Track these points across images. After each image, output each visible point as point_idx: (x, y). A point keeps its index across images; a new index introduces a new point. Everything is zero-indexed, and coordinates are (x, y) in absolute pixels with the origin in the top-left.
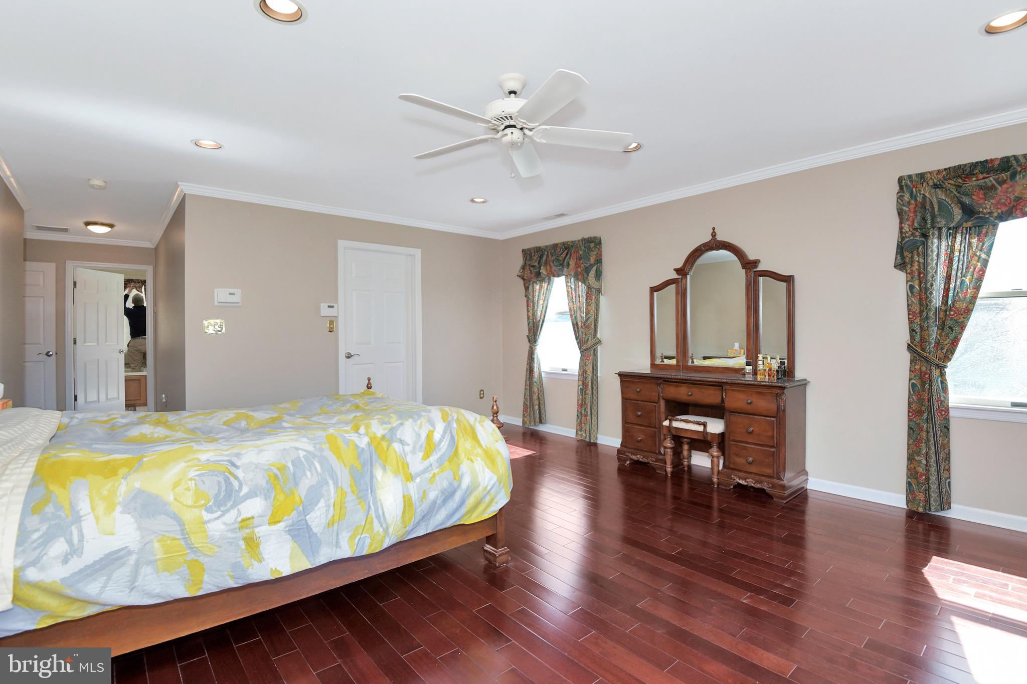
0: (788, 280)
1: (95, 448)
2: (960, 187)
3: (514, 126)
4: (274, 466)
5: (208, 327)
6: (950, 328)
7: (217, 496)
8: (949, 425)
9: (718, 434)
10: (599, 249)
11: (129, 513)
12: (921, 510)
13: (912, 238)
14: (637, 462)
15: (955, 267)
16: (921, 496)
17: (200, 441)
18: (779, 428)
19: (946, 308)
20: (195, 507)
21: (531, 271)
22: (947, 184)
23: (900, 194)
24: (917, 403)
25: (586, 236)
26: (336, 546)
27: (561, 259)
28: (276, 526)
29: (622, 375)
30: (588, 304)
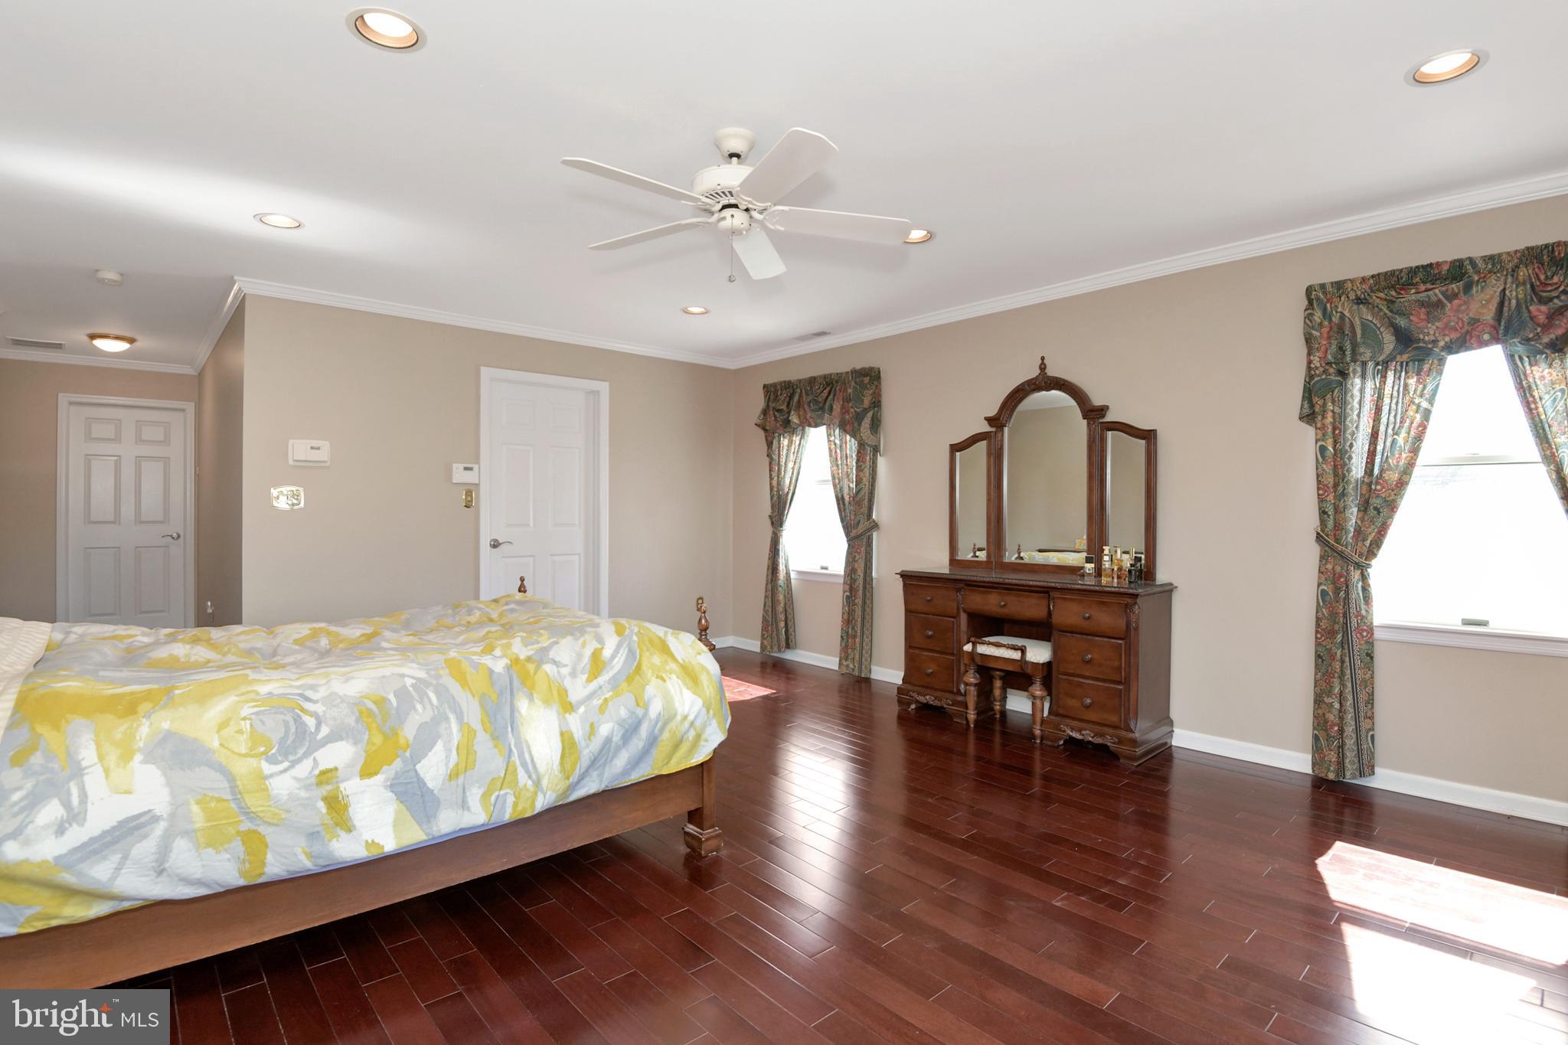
0: (1148, 436)
1: (103, 677)
2: (1393, 302)
3: (735, 206)
4: (367, 698)
5: (278, 498)
6: (1376, 509)
7: (282, 741)
8: (1372, 652)
9: (1043, 664)
10: (877, 386)
11: (153, 764)
12: (1331, 776)
13: (1324, 377)
14: (926, 706)
15: (1384, 420)
16: (1333, 757)
17: (258, 667)
18: (1128, 654)
19: (1370, 480)
20: (252, 756)
21: (775, 416)
22: (1374, 298)
23: (1309, 311)
24: (1328, 620)
25: (858, 367)
26: (463, 807)
27: (820, 400)
28: (372, 779)
29: (906, 576)
30: (859, 469)
